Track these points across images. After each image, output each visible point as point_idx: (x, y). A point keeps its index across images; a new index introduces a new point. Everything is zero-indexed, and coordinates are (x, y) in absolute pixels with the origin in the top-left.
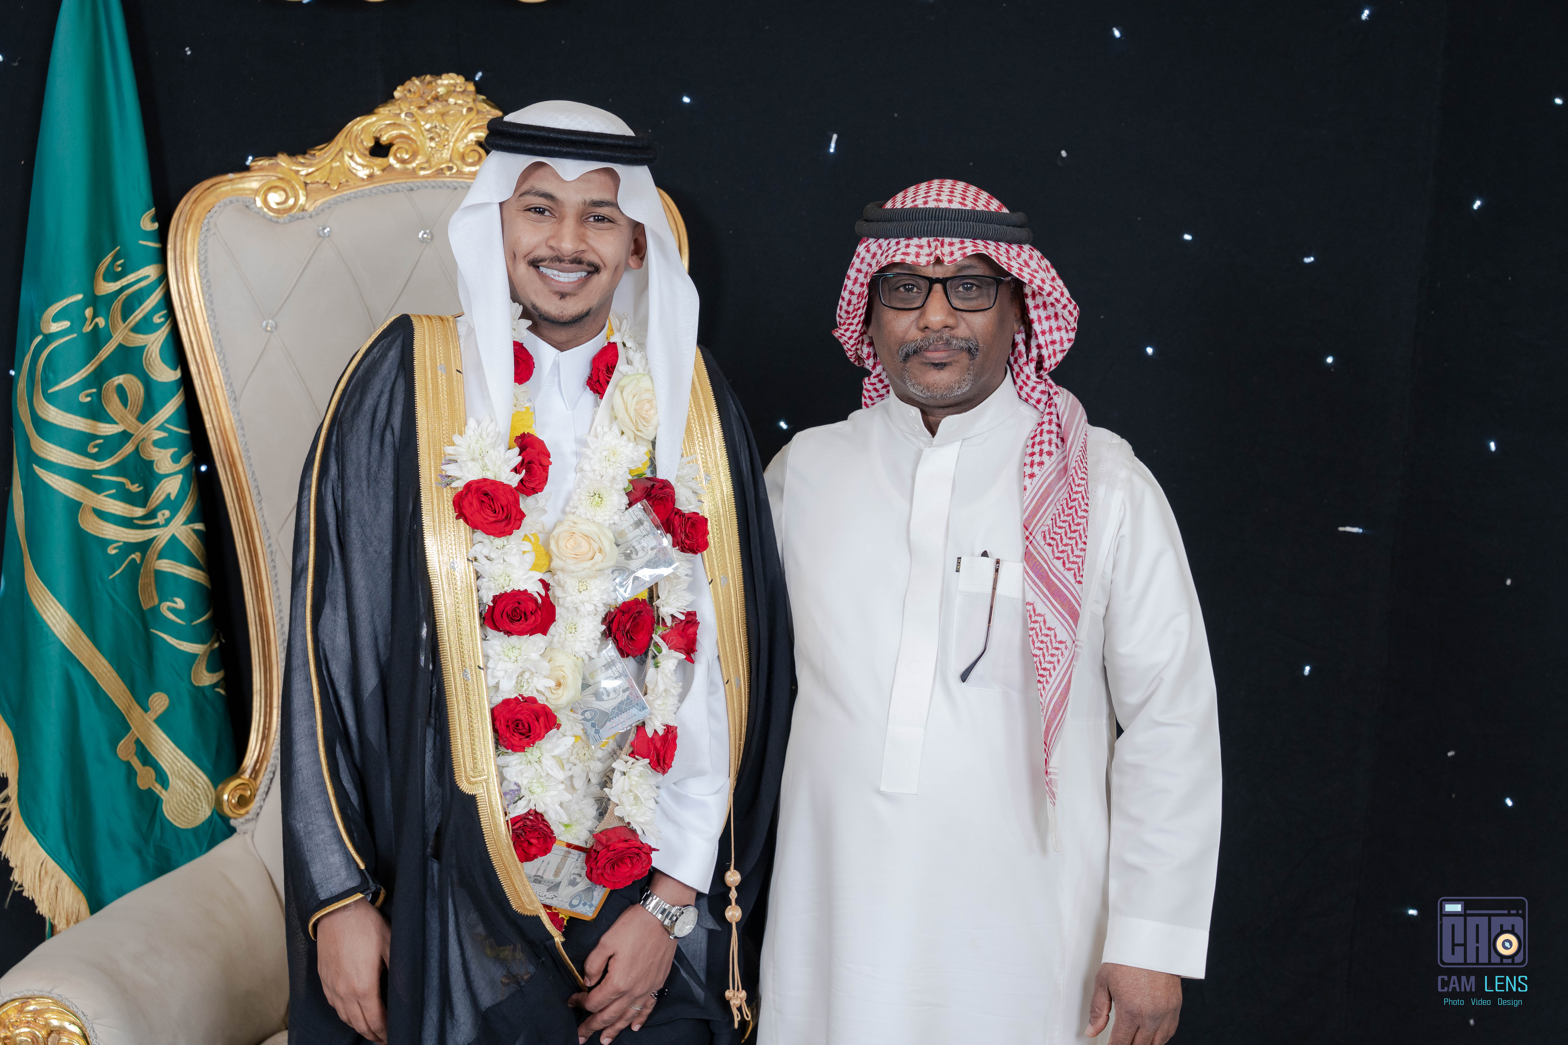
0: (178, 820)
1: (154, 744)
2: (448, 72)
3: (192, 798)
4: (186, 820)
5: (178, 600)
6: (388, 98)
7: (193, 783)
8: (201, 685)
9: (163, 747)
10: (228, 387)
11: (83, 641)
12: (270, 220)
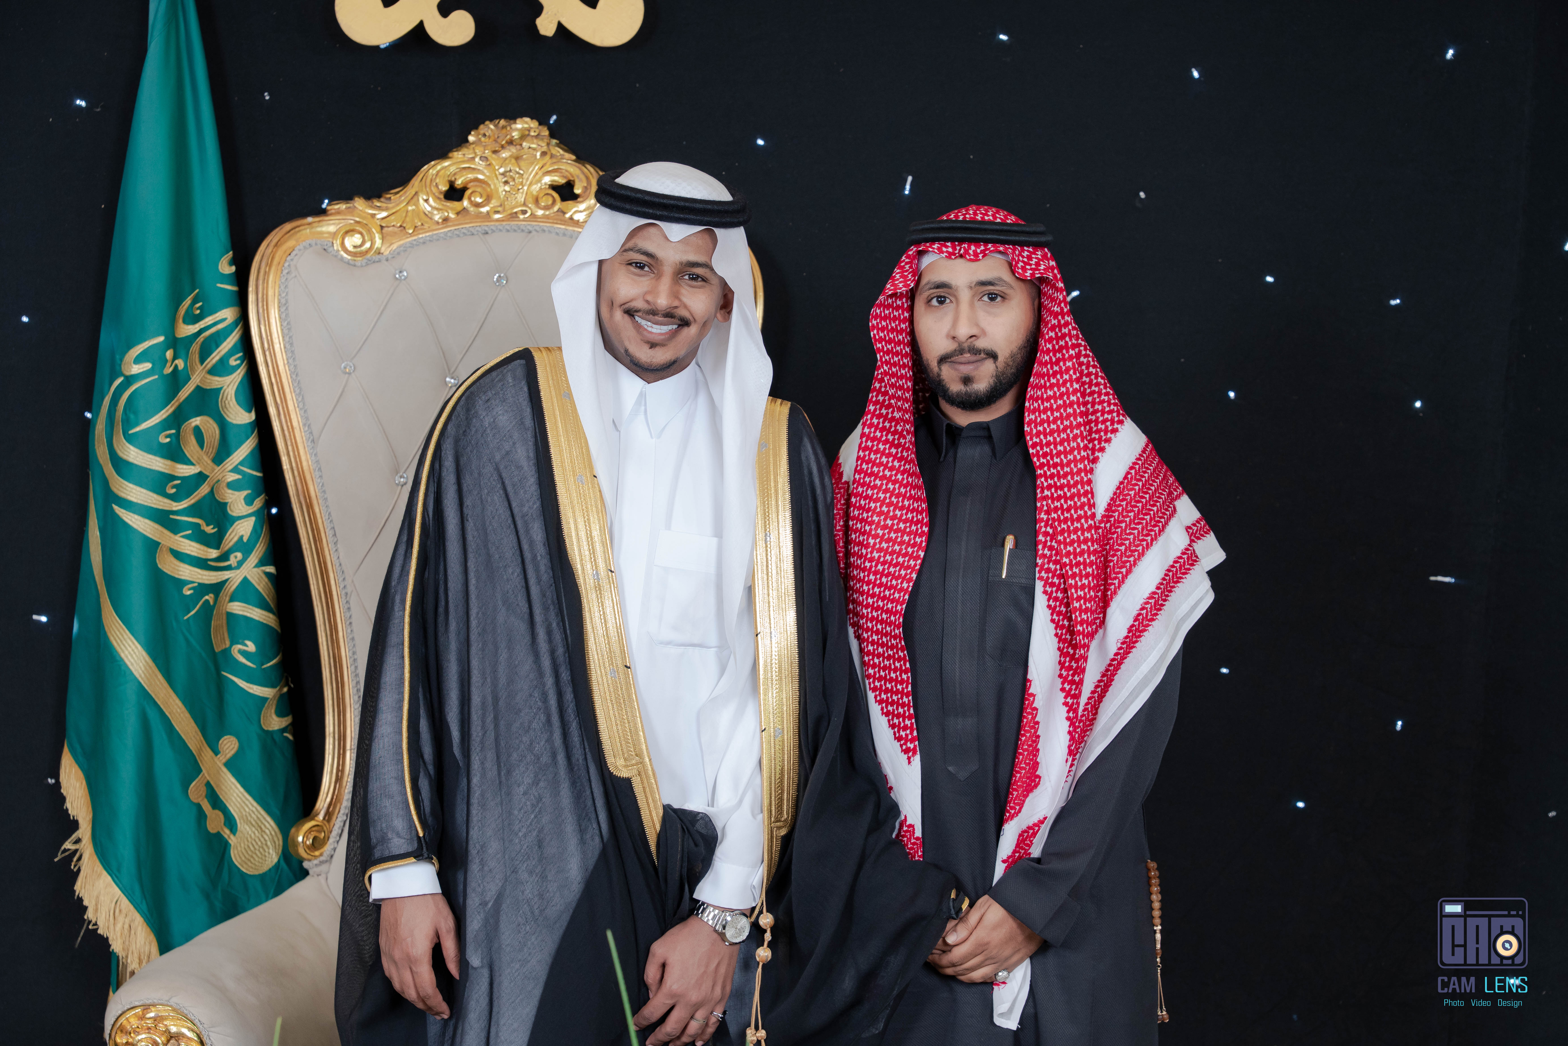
0: (245, 866)
1: (223, 788)
2: (522, 116)
3: (259, 843)
4: (253, 866)
5: (249, 643)
6: (462, 141)
7: (261, 828)
8: (270, 729)
9: (232, 791)
10: (306, 428)
11: (159, 681)
12: (348, 263)
